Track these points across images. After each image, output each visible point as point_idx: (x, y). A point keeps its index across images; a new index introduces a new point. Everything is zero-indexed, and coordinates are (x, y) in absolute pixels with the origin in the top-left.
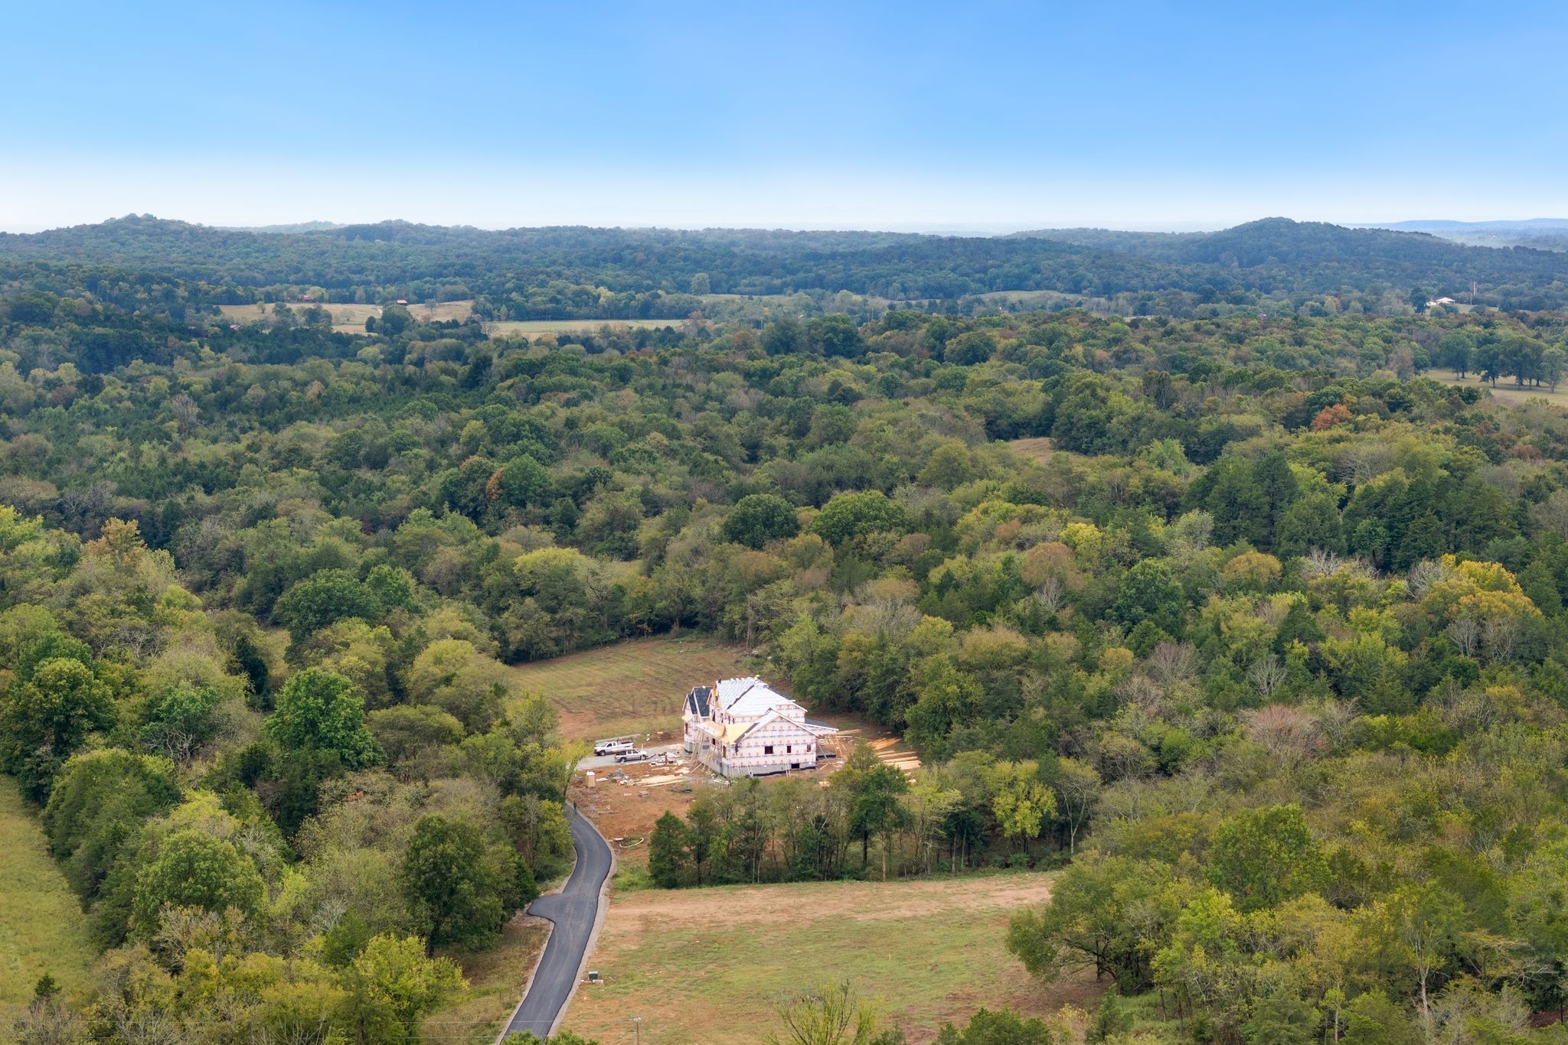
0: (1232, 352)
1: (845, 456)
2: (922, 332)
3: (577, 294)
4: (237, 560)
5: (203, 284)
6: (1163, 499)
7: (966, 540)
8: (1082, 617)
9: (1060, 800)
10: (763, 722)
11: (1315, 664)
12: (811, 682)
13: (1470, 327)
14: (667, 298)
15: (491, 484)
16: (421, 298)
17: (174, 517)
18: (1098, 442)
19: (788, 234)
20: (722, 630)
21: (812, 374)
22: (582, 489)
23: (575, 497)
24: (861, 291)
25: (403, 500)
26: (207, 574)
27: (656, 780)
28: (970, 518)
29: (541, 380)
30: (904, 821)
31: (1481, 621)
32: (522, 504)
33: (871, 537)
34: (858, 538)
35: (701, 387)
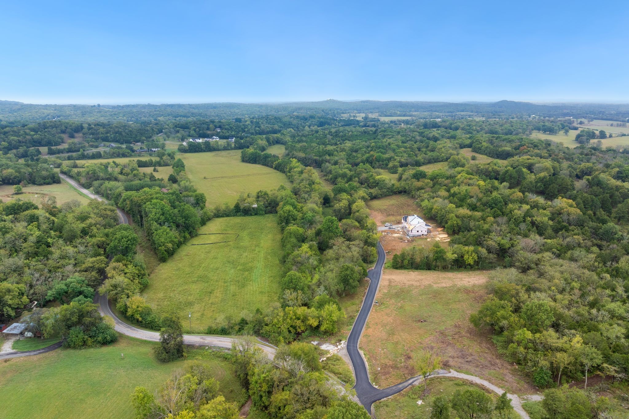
0: (501, 128)
1: (435, 154)
2: (448, 123)
3: (394, 113)
4: (330, 172)
5: (339, 111)
6: (496, 172)
7: (458, 182)
8: (482, 205)
9: (478, 256)
10: (417, 226)
11: (533, 223)
12: (427, 214)
13: (541, 123)
14: (408, 113)
15: (374, 158)
16: (371, 113)
17: (322, 162)
18: (480, 151)
19: (427, 102)
20: (411, 195)
21: (430, 133)
22: (389, 159)
23: (388, 161)
24: (438, 112)
25: (359, 160)
26: (326, 173)
27: (396, 235)
28: (459, 176)
29: (386, 133)
30: (444, 260)
31: (569, 214)
32: (379, 162)
33: (440, 180)
34: (437, 179)
35: (411, 135)
